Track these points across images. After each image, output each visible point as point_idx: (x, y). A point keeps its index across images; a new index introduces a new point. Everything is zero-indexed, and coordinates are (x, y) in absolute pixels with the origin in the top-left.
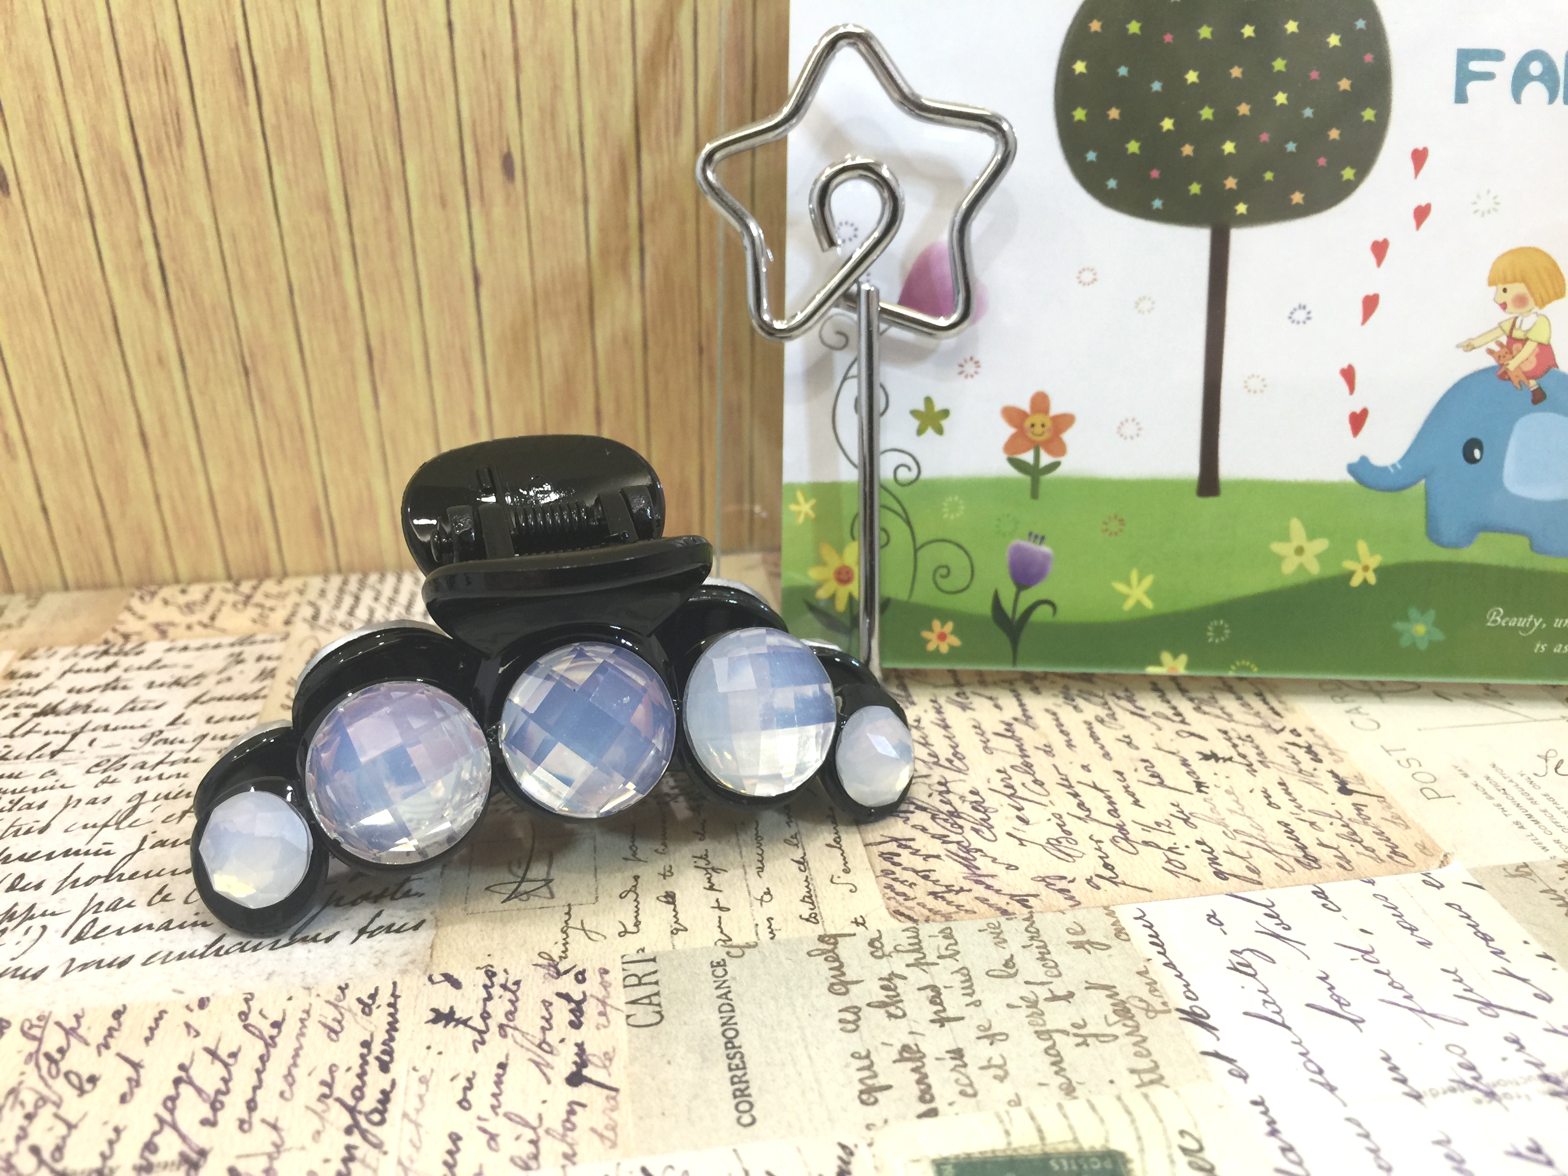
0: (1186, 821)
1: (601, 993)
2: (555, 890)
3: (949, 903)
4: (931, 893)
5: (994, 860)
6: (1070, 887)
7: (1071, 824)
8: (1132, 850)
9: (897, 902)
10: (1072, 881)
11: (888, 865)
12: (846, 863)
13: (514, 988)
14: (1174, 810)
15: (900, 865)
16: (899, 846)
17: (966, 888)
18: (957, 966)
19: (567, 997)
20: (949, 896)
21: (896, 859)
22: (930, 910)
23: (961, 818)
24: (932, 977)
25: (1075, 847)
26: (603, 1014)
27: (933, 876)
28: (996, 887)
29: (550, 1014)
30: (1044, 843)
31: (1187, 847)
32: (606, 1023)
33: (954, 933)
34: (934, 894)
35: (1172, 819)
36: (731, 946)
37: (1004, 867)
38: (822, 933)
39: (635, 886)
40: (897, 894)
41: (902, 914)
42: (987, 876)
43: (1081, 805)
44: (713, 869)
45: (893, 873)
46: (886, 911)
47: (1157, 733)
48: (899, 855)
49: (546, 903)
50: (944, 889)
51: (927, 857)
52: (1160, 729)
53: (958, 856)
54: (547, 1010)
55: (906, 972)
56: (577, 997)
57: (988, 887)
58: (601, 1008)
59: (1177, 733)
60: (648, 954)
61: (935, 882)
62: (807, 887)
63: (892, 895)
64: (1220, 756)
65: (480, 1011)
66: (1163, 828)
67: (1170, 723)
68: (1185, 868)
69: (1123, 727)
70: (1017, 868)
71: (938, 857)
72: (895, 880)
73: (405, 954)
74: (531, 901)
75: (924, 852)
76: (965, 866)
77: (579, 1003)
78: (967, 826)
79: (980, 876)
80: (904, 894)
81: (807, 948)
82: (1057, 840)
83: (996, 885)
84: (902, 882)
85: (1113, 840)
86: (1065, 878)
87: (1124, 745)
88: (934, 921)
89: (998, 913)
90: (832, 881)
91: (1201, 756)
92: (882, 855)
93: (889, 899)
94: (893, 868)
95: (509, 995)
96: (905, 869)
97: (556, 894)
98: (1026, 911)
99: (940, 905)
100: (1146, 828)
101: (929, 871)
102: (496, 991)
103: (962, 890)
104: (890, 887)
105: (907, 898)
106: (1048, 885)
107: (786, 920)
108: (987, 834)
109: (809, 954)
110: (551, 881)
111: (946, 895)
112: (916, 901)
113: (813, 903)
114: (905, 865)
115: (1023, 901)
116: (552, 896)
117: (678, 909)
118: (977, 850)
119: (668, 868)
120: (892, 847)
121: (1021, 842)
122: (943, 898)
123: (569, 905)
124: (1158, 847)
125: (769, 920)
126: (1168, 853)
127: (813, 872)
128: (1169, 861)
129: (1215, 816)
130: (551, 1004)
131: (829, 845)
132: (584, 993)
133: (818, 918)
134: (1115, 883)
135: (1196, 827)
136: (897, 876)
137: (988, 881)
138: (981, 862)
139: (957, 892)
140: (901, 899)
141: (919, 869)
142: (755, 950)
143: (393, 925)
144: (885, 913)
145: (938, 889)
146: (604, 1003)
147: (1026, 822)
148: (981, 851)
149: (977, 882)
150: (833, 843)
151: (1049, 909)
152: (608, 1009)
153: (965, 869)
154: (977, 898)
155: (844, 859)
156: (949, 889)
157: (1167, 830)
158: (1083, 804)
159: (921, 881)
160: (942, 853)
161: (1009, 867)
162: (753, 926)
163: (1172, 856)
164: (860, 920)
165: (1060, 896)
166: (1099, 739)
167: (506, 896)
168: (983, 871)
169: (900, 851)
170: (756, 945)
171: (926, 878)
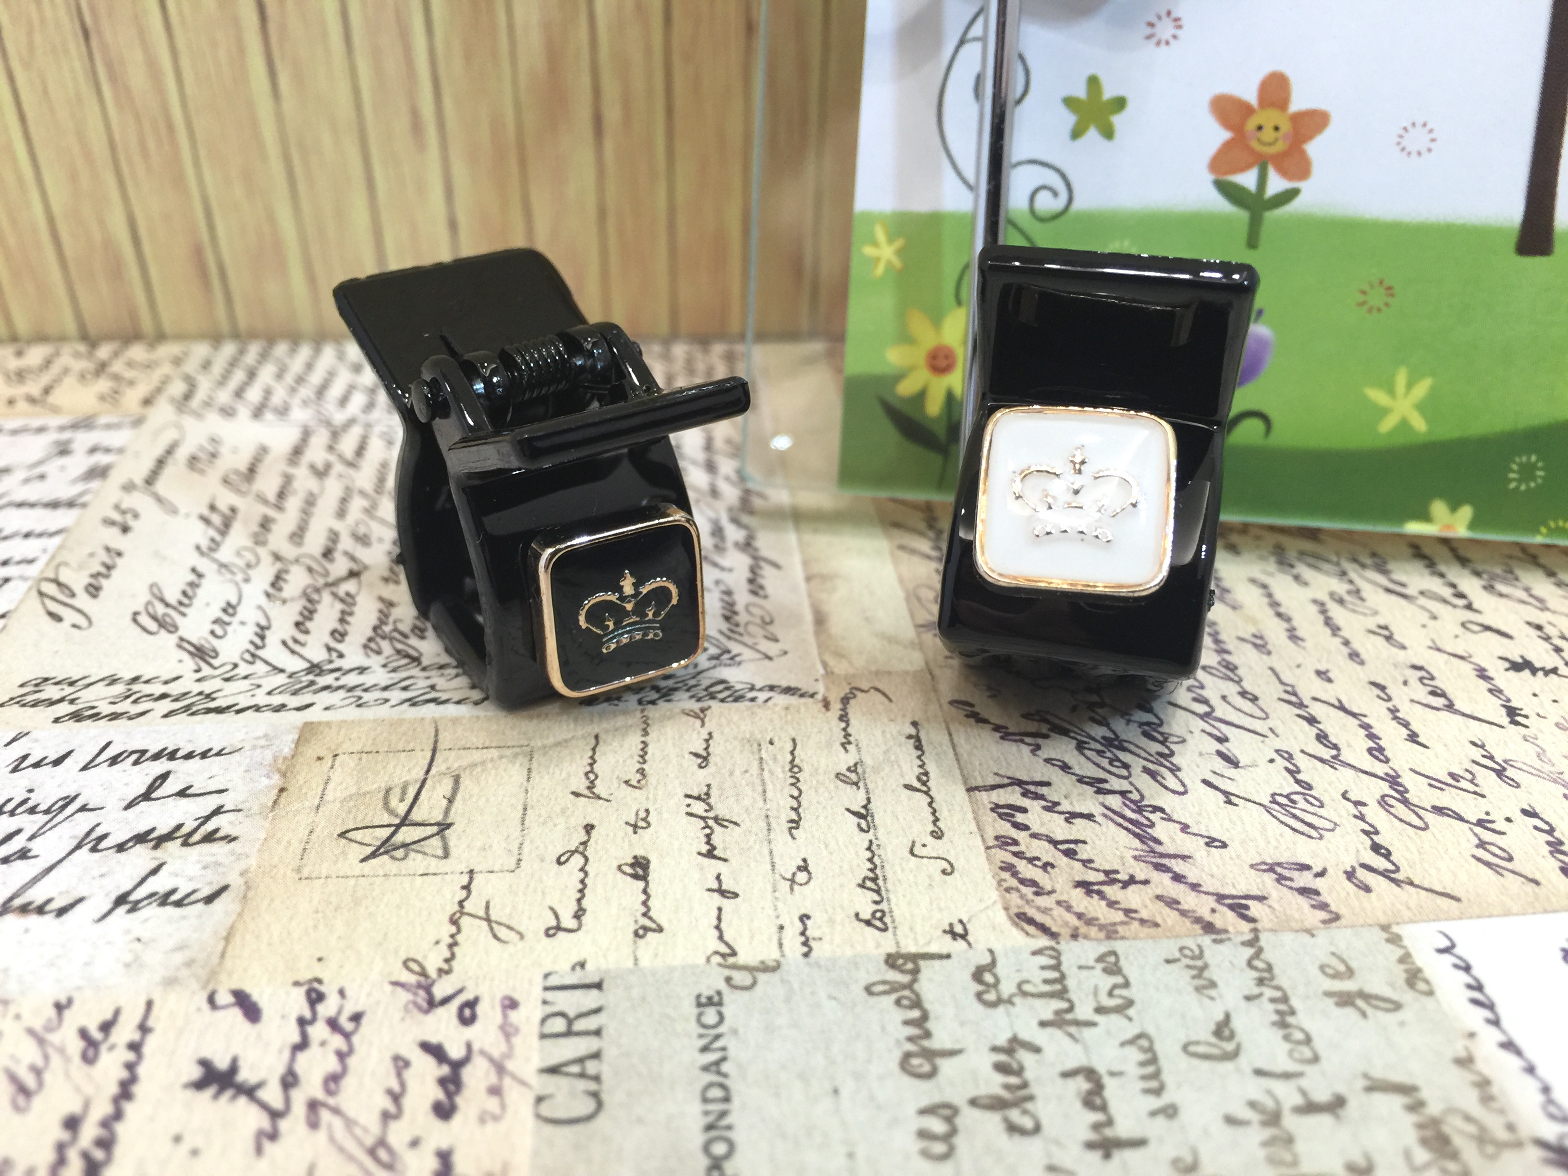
0: (1500, 773)
1: (497, 1049)
2: (452, 843)
3: (1112, 904)
4: (1080, 884)
5: (1185, 828)
6: (1319, 884)
7: (1310, 771)
8: (1420, 823)
9: (1022, 897)
10: (1321, 874)
11: (1006, 828)
12: (936, 820)
13: (348, 1026)
14: (1477, 754)
15: (1026, 828)
16: (1024, 794)
17: (1140, 876)
18: (1131, 1031)
19: (435, 1051)
20: (1112, 891)
21: (1020, 818)
22: (1080, 916)
23: (1125, 749)
24: (1086, 1049)
25: (1320, 811)
26: (495, 1091)
27: (1084, 852)
28: (1192, 879)
29: (403, 1085)
30: (1266, 801)
31: (1508, 820)
32: (497, 1110)
33: (1123, 963)
34: (1085, 886)
35: (1476, 769)
36: (735, 967)
37: (1202, 841)
38: (892, 950)
39: (584, 843)
40: (1023, 881)
41: (1031, 921)
42: (1175, 856)
43: (1322, 737)
44: (716, 819)
45: (1015, 842)
46: (1003, 913)
47: (1431, 623)
48: (1024, 810)
49: (434, 865)
50: (1101, 877)
51: (1071, 816)
52: (1435, 618)
53: (1123, 817)
54: (399, 1075)
55: (1040, 1037)
56: (455, 1052)
57: (1178, 878)
58: (493, 1079)
59: (1463, 625)
60: (590, 975)
61: (1087, 863)
62: (870, 860)
63: (1014, 883)
64: (1538, 665)
65: (280, 1069)
66: (1464, 784)
67: (1449, 608)
68: (1510, 859)
69: (1376, 613)
70: (1224, 845)
71: (1089, 817)
72: (1018, 855)
73: (180, 948)
74: (409, 862)
75: (1065, 806)
76: (1136, 835)
77: (457, 1066)
78: (1137, 764)
79: (1162, 855)
80: (1033, 883)
81: (865, 978)
82: (1287, 796)
83: (1191, 873)
84: (1032, 860)
85: (1383, 802)
86: (1307, 867)
87: (1380, 642)
88: (1086, 937)
89: (1197, 927)
90: (912, 853)
91: (1507, 665)
92: (996, 808)
93: (1008, 890)
94: (1014, 833)
95: (338, 1042)
96: (1035, 836)
97: (454, 851)
98: (1245, 926)
99: (1095, 907)
100: (1436, 783)
101: (1076, 842)
102: (319, 1031)
103: (1132, 880)
104: (1008, 868)
105: (1039, 892)
106: (1280, 879)
107: (831, 921)
108: (1172, 782)
109: (868, 990)
110: (449, 826)
111: (1104, 888)
112: (1054, 897)
113: (878, 892)
114: (1036, 828)
115: (1239, 907)
116: (446, 855)
117: (652, 890)
118: (1156, 809)
119: (642, 814)
120: (1013, 796)
121: (1229, 798)
122: (1100, 893)
123: (471, 872)
124: (1461, 818)
125: (804, 918)
126: (1478, 830)
127: (881, 833)
128: (1482, 845)
129: (1547, 768)
130: (407, 1064)
131: (908, 787)
132: (469, 1046)
133: (887, 919)
134: (1393, 880)
135: (1518, 786)
136: (1022, 848)
137: (1178, 866)
138: (1162, 830)
139: (1126, 885)
140: (1028, 891)
141: (1059, 837)
142: (774, 977)
143: (173, 891)
144: (1001, 917)
145: (1092, 876)
146: (500, 1069)
147: (1234, 763)
148: (1162, 810)
149: (1158, 867)
150: (917, 785)
151: (1283, 926)
152: (507, 1082)
153: (1137, 843)
154: (1159, 898)
155: (934, 812)
156: (1111, 877)
157: (1472, 788)
158: (1326, 737)
159: (1062, 861)
160: (1097, 811)
161: (1211, 842)
162: (774, 930)
163: (1487, 836)
164: (959, 929)
165: (1303, 902)
166: (1339, 629)
167: (370, 850)
168: (1168, 847)
169: (1026, 803)
170: (776, 967)
171: (1070, 854)
